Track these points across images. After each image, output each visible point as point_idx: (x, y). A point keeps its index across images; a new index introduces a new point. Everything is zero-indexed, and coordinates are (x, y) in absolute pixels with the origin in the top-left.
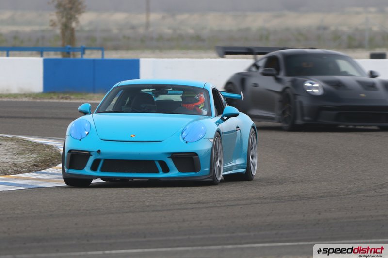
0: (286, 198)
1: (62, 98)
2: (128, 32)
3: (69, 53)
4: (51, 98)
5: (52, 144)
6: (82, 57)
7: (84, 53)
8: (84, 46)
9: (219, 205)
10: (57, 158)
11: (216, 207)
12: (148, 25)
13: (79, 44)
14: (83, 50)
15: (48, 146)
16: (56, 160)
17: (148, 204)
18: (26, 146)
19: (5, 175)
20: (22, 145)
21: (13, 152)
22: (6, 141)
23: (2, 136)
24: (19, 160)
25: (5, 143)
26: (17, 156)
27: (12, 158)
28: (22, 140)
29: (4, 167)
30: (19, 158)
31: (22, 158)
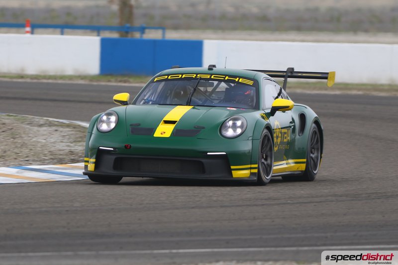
0: (364, 196)
1: (120, 81)
2: (188, 10)
3: (127, 32)
4: (109, 81)
6: (141, 37)
7: (143, 33)
8: (145, 25)
9: (291, 202)
11: (289, 203)
13: (138, 23)
14: (142, 30)
17: (215, 199)
18: (83, 132)
19: (61, 164)
20: (80, 131)
21: (69, 139)
22: (62, 127)
23: (58, 122)
24: (76, 148)
25: (61, 129)
26: (74, 143)
27: (68, 146)
28: (79, 126)
29: (61, 155)
30: (75, 145)
31: (80, 146)
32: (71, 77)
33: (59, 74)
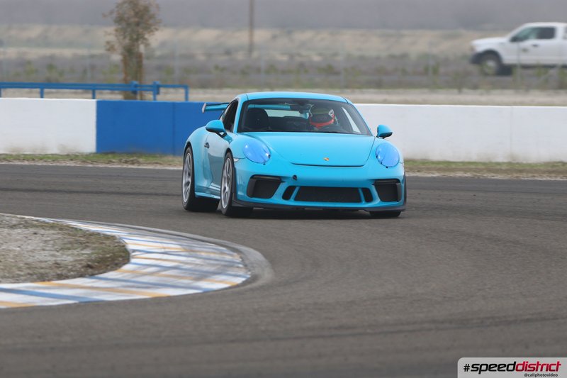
0: (475, 321)
1: (126, 162)
2: (222, 60)
3: (135, 92)
4: (110, 162)
5: (114, 234)
6: (155, 99)
7: (158, 93)
8: (158, 83)
9: (372, 332)
10: (121, 256)
11: (367, 334)
12: (251, 48)
13: (149, 79)
14: (156, 89)
15: (108, 237)
16: (121, 259)
17: (263, 328)
18: (75, 235)
19: (44, 281)
20: (69, 234)
21: (53, 245)
22: (43, 229)
23: (37, 221)
24: (64, 258)
25: (42, 231)
26: (61, 252)
27: (53, 255)
28: (68, 226)
29: (42, 268)
30: (63, 254)
31: (68, 255)
32: (55, 157)
33: (38, 152)
